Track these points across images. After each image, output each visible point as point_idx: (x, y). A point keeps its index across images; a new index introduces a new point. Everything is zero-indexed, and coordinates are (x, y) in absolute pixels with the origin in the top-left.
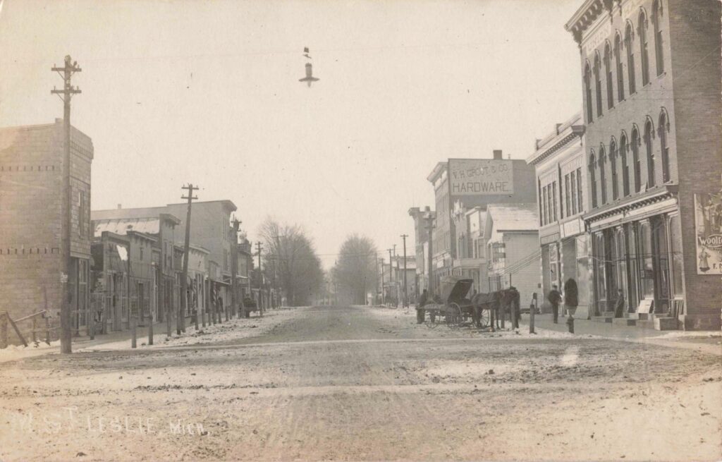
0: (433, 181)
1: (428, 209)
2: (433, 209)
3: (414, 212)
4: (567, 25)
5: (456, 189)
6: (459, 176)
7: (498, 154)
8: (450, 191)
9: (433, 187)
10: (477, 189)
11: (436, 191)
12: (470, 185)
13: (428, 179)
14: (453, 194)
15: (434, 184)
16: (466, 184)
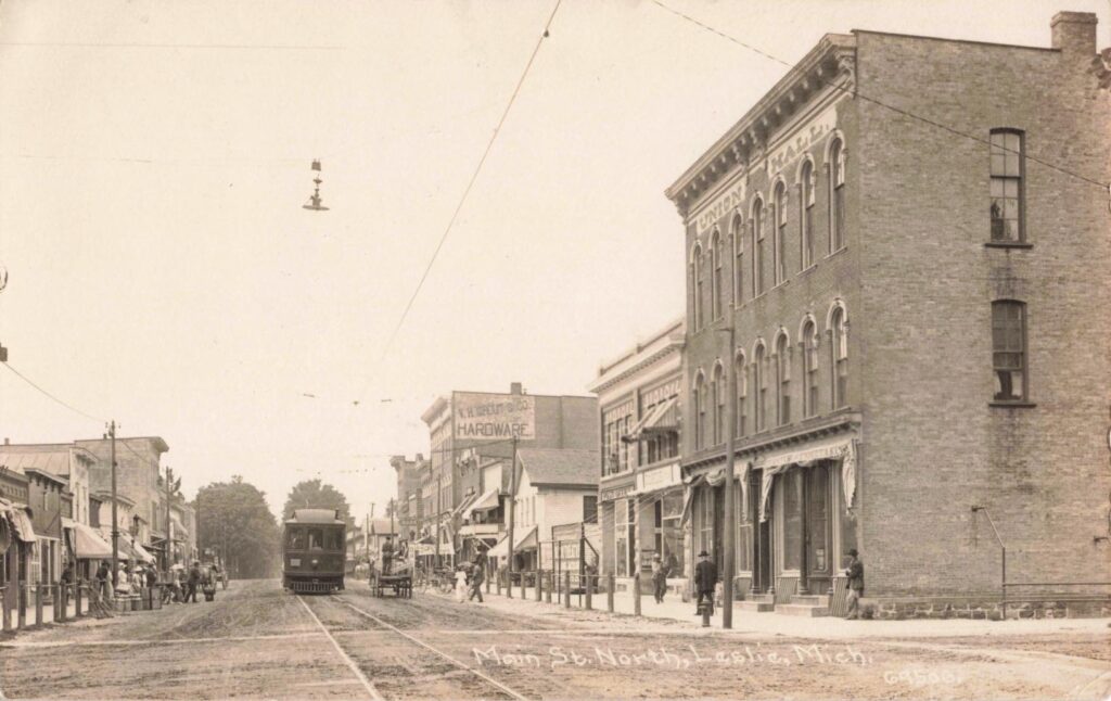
0: (429, 420)
1: (420, 457)
2: (427, 457)
3: (397, 463)
4: (670, 189)
5: (462, 431)
6: (465, 413)
7: (516, 387)
8: (453, 435)
9: (428, 429)
10: (489, 432)
11: (433, 434)
12: (479, 427)
13: (422, 418)
14: (457, 437)
15: (429, 425)
16: (474, 426)
